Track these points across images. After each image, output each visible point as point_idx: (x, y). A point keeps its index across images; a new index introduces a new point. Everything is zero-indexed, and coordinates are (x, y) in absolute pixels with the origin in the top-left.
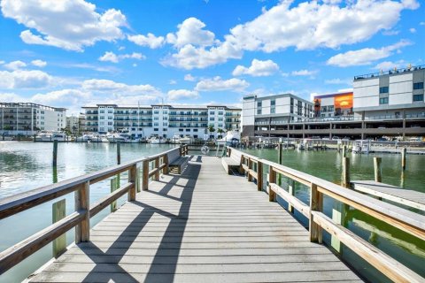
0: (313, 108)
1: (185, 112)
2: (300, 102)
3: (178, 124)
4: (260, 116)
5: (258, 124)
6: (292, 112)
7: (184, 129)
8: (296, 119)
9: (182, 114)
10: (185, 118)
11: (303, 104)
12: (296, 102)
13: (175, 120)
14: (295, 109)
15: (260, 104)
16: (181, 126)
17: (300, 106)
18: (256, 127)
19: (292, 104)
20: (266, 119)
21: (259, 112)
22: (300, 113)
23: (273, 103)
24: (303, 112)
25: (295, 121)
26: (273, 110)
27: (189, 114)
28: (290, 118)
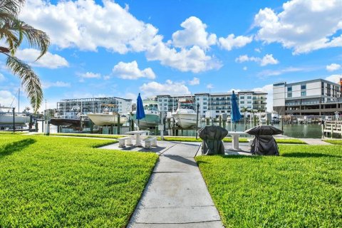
0: (340, 89)
1: (220, 98)
2: (329, 85)
3: (215, 107)
4: (290, 99)
5: (288, 105)
6: (323, 94)
7: (220, 111)
8: (326, 99)
9: (218, 99)
10: (220, 102)
11: (332, 87)
12: (325, 85)
13: (212, 104)
14: (326, 91)
15: (290, 89)
16: (217, 109)
17: (329, 88)
18: (286, 108)
19: (323, 87)
20: (296, 101)
21: (290, 95)
22: (329, 95)
23: (304, 87)
24: (332, 93)
25: (325, 102)
26: (304, 93)
27: (223, 99)
28: (321, 99)
